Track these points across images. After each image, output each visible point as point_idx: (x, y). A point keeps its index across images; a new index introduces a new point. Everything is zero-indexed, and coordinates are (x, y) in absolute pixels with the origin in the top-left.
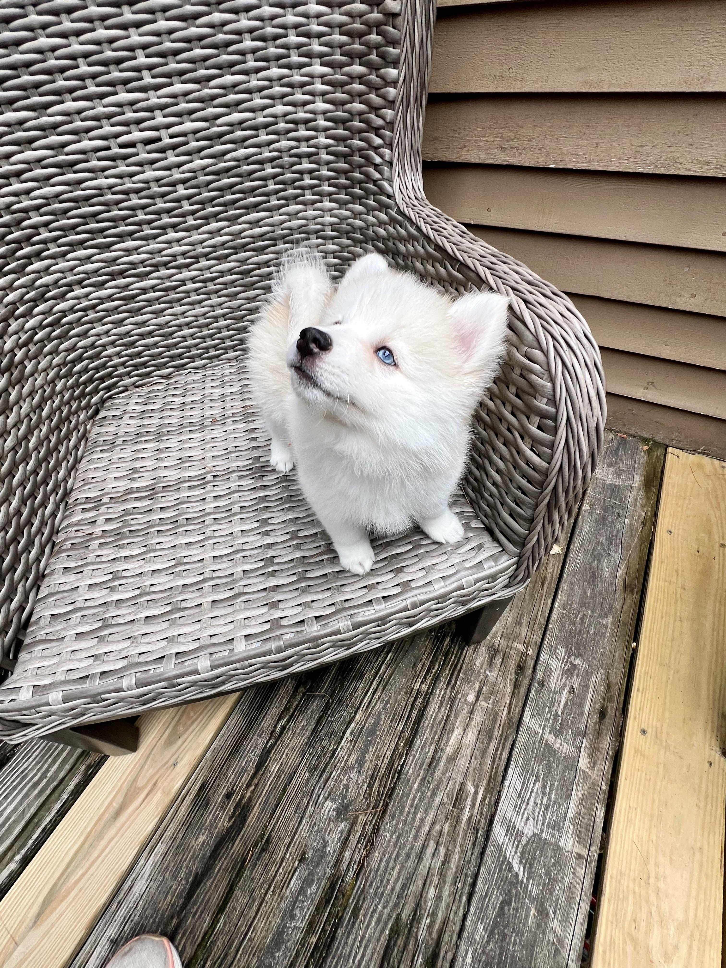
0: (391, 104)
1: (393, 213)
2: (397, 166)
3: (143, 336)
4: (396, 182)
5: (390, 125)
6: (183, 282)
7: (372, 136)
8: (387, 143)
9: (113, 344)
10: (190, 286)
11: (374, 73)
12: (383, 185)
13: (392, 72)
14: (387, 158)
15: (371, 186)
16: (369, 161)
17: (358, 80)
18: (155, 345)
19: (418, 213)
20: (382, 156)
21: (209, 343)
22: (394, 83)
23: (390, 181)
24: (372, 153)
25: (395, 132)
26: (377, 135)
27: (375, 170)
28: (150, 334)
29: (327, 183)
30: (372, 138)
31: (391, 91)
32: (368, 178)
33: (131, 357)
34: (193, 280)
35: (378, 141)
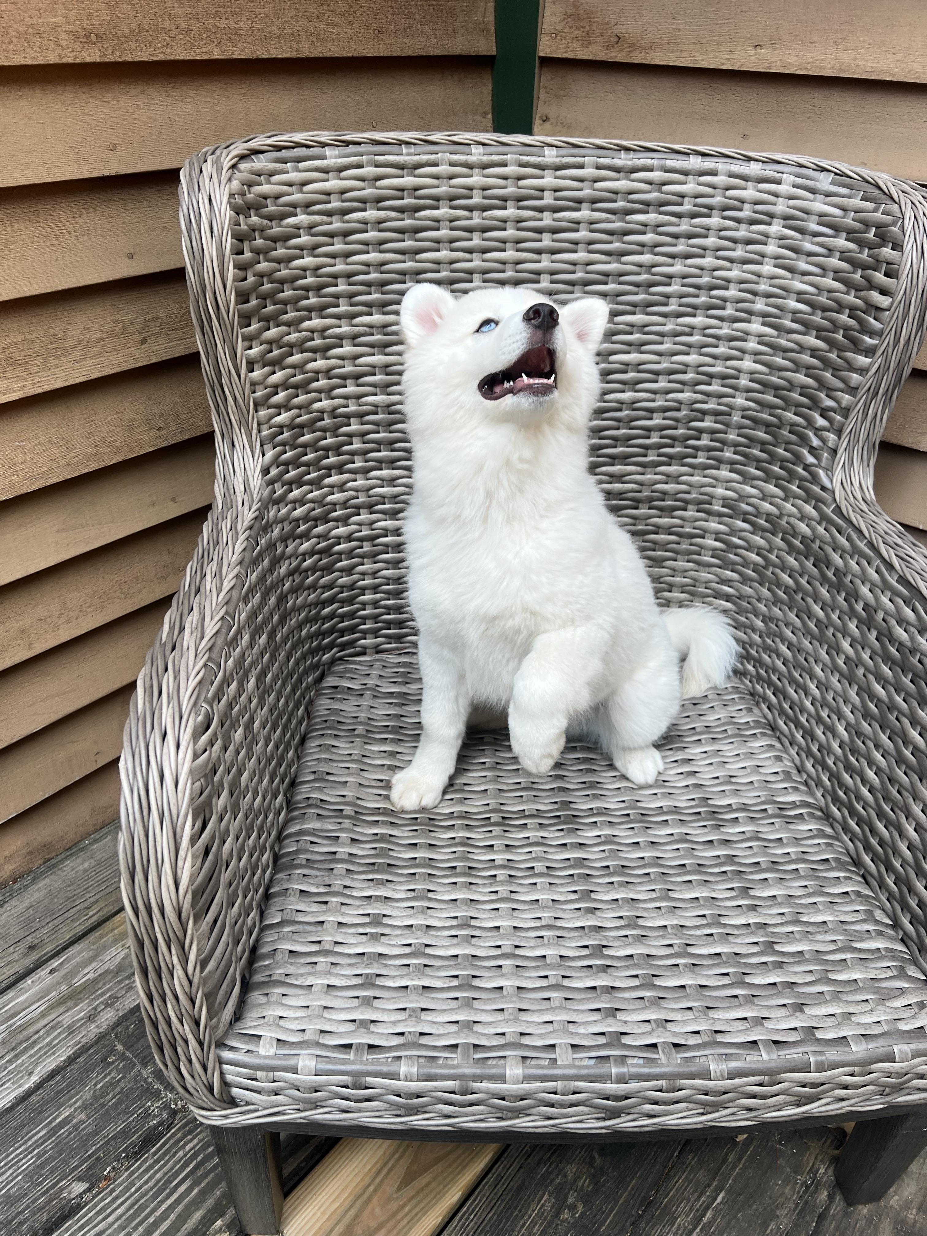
0: (853, 390)
1: (828, 511)
2: (842, 456)
4: (838, 475)
5: (846, 412)
7: (817, 416)
8: (835, 427)
11: (836, 353)
12: (819, 473)
13: (862, 360)
14: (830, 444)
15: (800, 470)
16: (804, 440)
17: (809, 352)
19: (872, 526)
20: (824, 441)
22: (863, 371)
23: (829, 470)
24: (811, 434)
25: (849, 420)
26: (822, 415)
27: (809, 452)
29: (732, 449)
30: (815, 418)
31: (855, 378)
32: (798, 459)
33: (389, 610)
35: (821, 422)
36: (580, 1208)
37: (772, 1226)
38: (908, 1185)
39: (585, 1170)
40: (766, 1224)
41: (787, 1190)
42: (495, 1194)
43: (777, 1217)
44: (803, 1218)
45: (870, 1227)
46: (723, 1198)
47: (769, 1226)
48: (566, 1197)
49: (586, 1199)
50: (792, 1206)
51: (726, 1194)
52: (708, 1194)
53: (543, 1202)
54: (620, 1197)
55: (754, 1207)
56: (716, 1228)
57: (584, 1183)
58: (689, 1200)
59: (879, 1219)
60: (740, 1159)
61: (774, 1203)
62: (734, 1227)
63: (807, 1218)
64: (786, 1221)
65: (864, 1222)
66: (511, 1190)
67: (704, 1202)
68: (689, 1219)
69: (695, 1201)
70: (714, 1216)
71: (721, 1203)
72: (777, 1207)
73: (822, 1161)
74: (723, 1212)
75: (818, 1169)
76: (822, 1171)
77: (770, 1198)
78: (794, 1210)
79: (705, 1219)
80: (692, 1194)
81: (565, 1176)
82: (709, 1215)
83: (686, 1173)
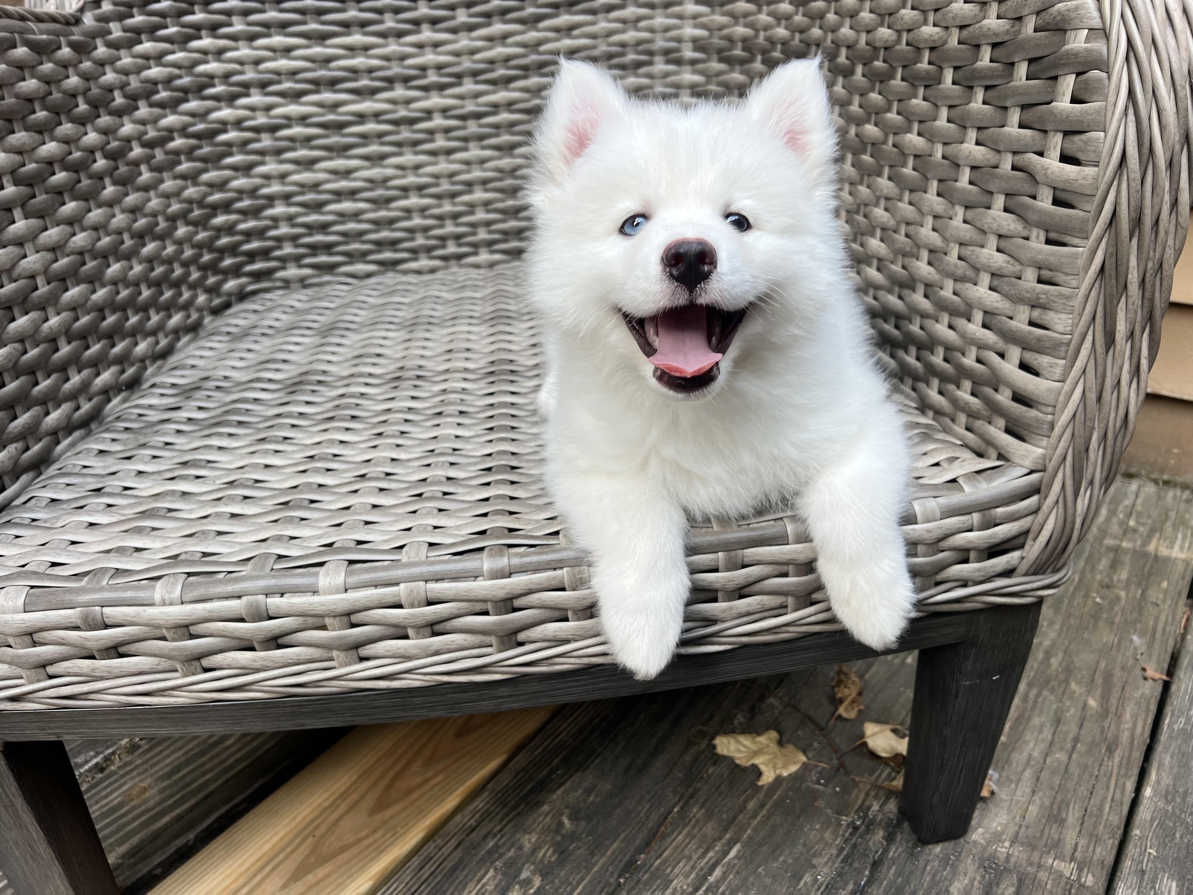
3: (339, 195)
6: (429, 114)
9: (287, 198)
10: (438, 121)
18: (356, 216)
21: (450, 228)
28: (352, 194)
33: (311, 228)
34: (445, 111)
36: (537, 882)
37: (807, 878)
38: (996, 815)
39: (549, 838)
40: (797, 877)
41: (828, 835)
42: (419, 878)
43: (814, 866)
44: (851, 864)
45: (945, 869)
46: (739, 851)
47: (801, 879)
48: (520, 872)
49: (545, 872)
50: (834, 852)
51: (743, 847)
52: (717, 848)
53: (485, 880)
54: (594, 865)
55: (781, 859)
56: (728, 888)
57: (547, 853)
58: (690, 858)
59: (958, 858)
60: (762, 806)
61: (808, 851)
62: (753, 884)
63: (856, 865)
64: (826, 870)
65: (936, 863)
66: (442, 871)
67: (711, 858)
68: (689, 880)
69: (699, 858)
70: (724, 873)
71: (736, 857)
72: (814, 856)
73: (876, 797)
74: (737, 868)
75: (869, 808)
76: (875, 807)
77: (804, 845)
78: (837, 856)
79: (711, 879)
80: (696, 851)
81: (521, 848)
82: (718, 872)
83: (688, 828)
